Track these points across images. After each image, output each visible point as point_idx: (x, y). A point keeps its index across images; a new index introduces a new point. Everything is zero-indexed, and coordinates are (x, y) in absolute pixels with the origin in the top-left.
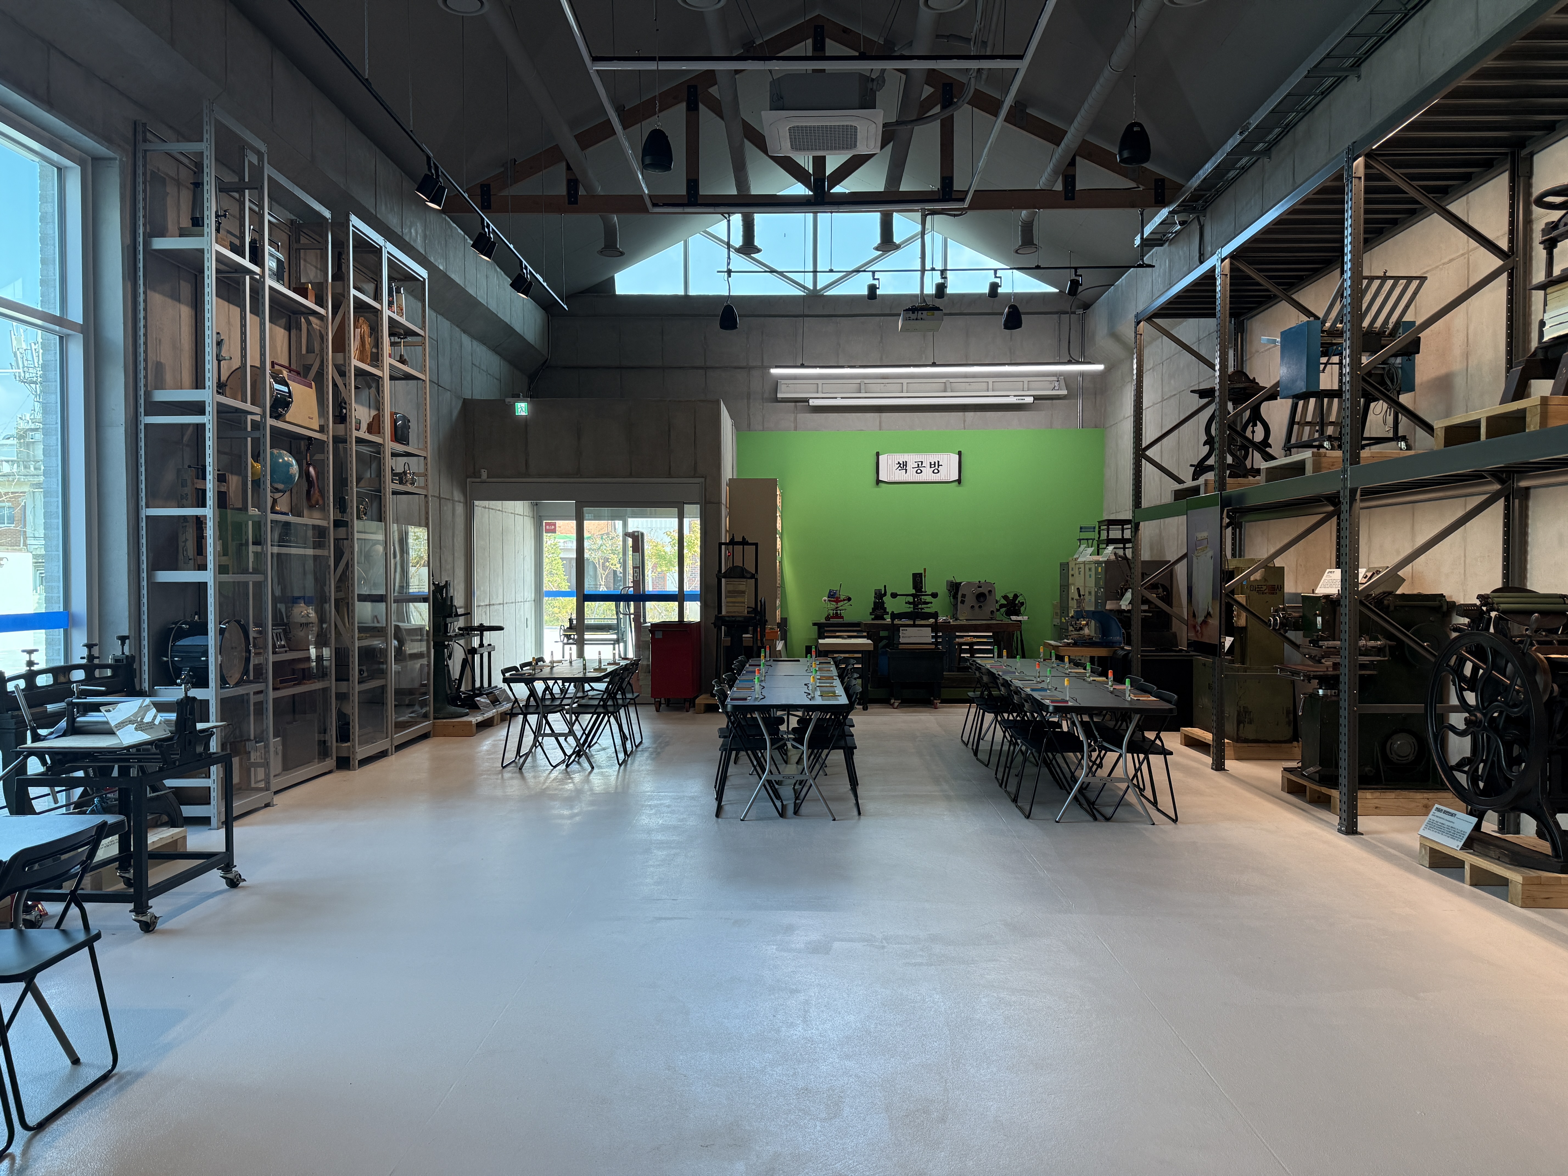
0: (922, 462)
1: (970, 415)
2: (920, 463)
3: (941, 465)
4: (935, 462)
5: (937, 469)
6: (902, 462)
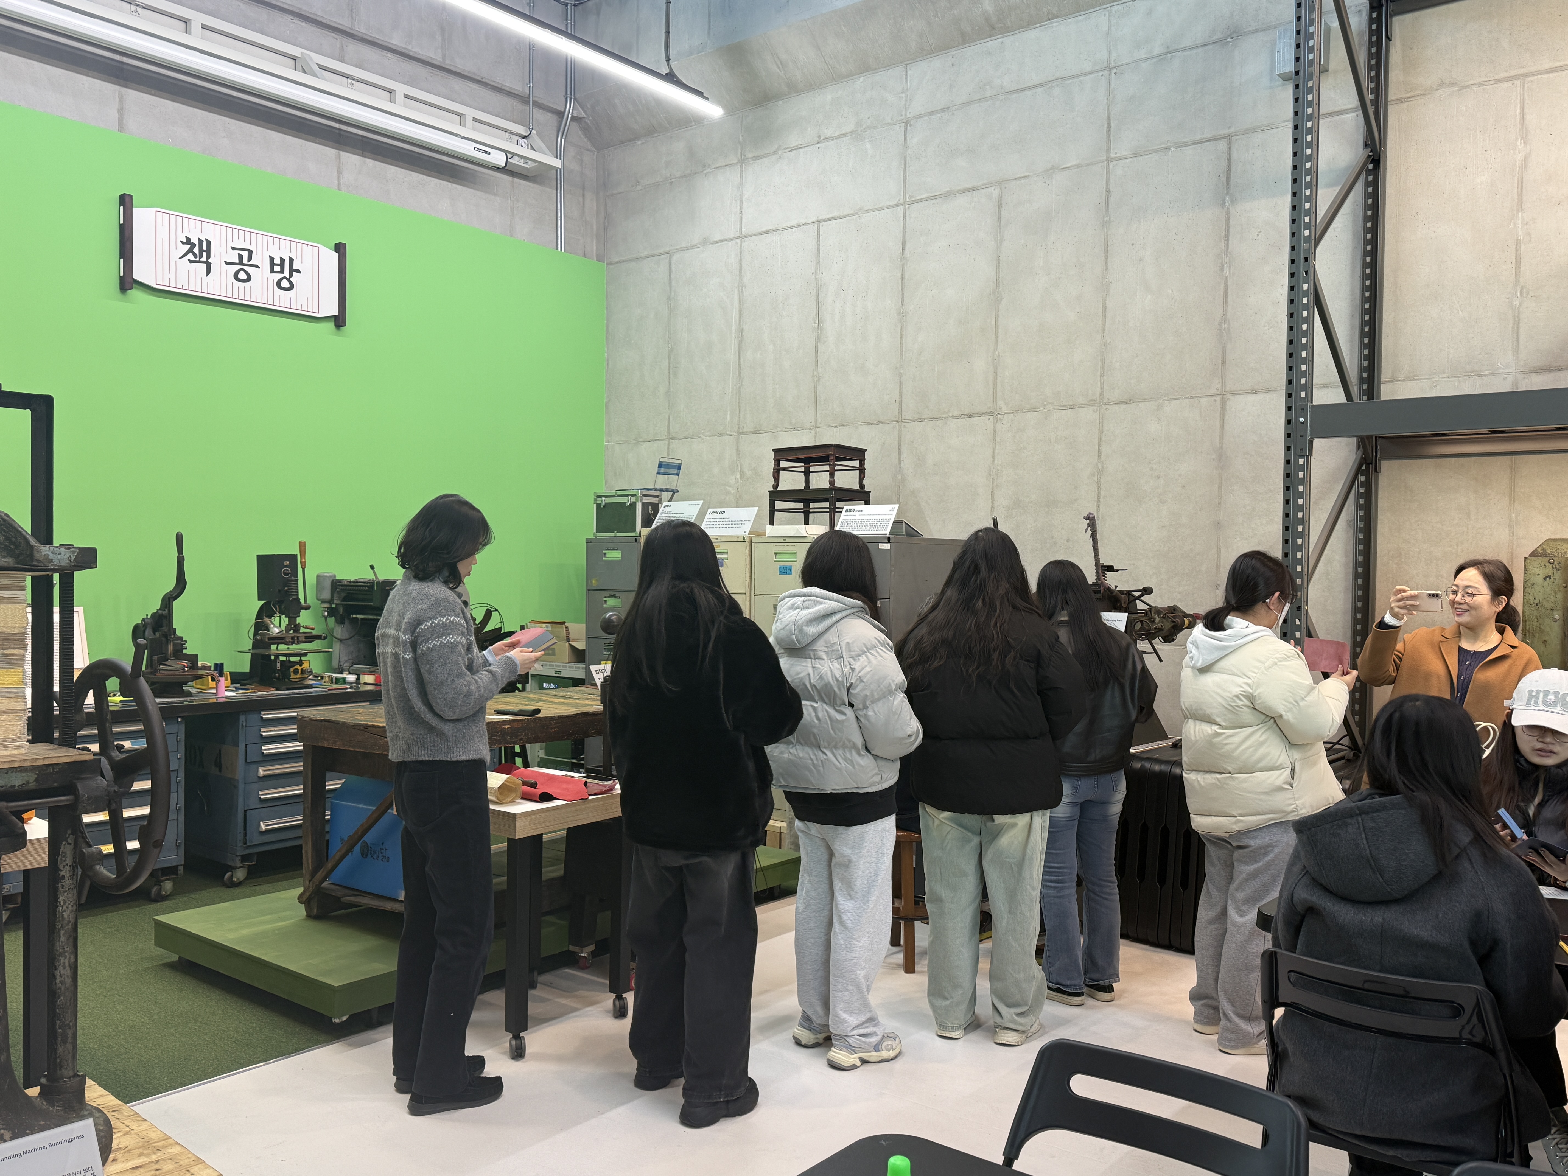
0: (250, 252)
1: (351, 160)
2: (245, 254)
3: (298, 271)
4: (282, 260)
5: (289, 280)
6: (197, 242)
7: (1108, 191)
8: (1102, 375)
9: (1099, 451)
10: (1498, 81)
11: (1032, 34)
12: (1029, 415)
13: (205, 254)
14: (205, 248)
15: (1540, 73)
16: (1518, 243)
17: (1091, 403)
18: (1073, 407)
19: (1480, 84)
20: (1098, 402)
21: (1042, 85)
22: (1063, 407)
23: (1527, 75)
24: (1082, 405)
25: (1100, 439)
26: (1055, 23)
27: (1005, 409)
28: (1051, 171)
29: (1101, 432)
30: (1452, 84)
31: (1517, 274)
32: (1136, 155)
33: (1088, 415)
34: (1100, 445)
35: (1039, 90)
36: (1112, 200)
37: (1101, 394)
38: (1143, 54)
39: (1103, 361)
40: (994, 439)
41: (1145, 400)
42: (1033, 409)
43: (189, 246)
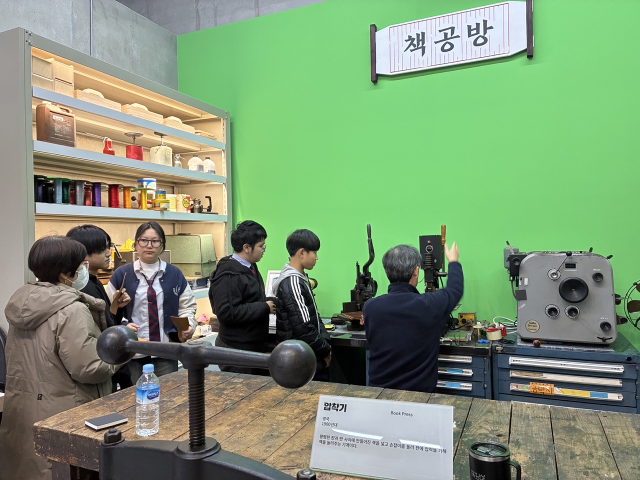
0: (453, 29)
2: (449, 32)
3: (491, 28)
4: (478, 25)
5: (483, 37)
6: (415, 37)
13: (421, 42)
14: (421, 38)
43: (410, 42)
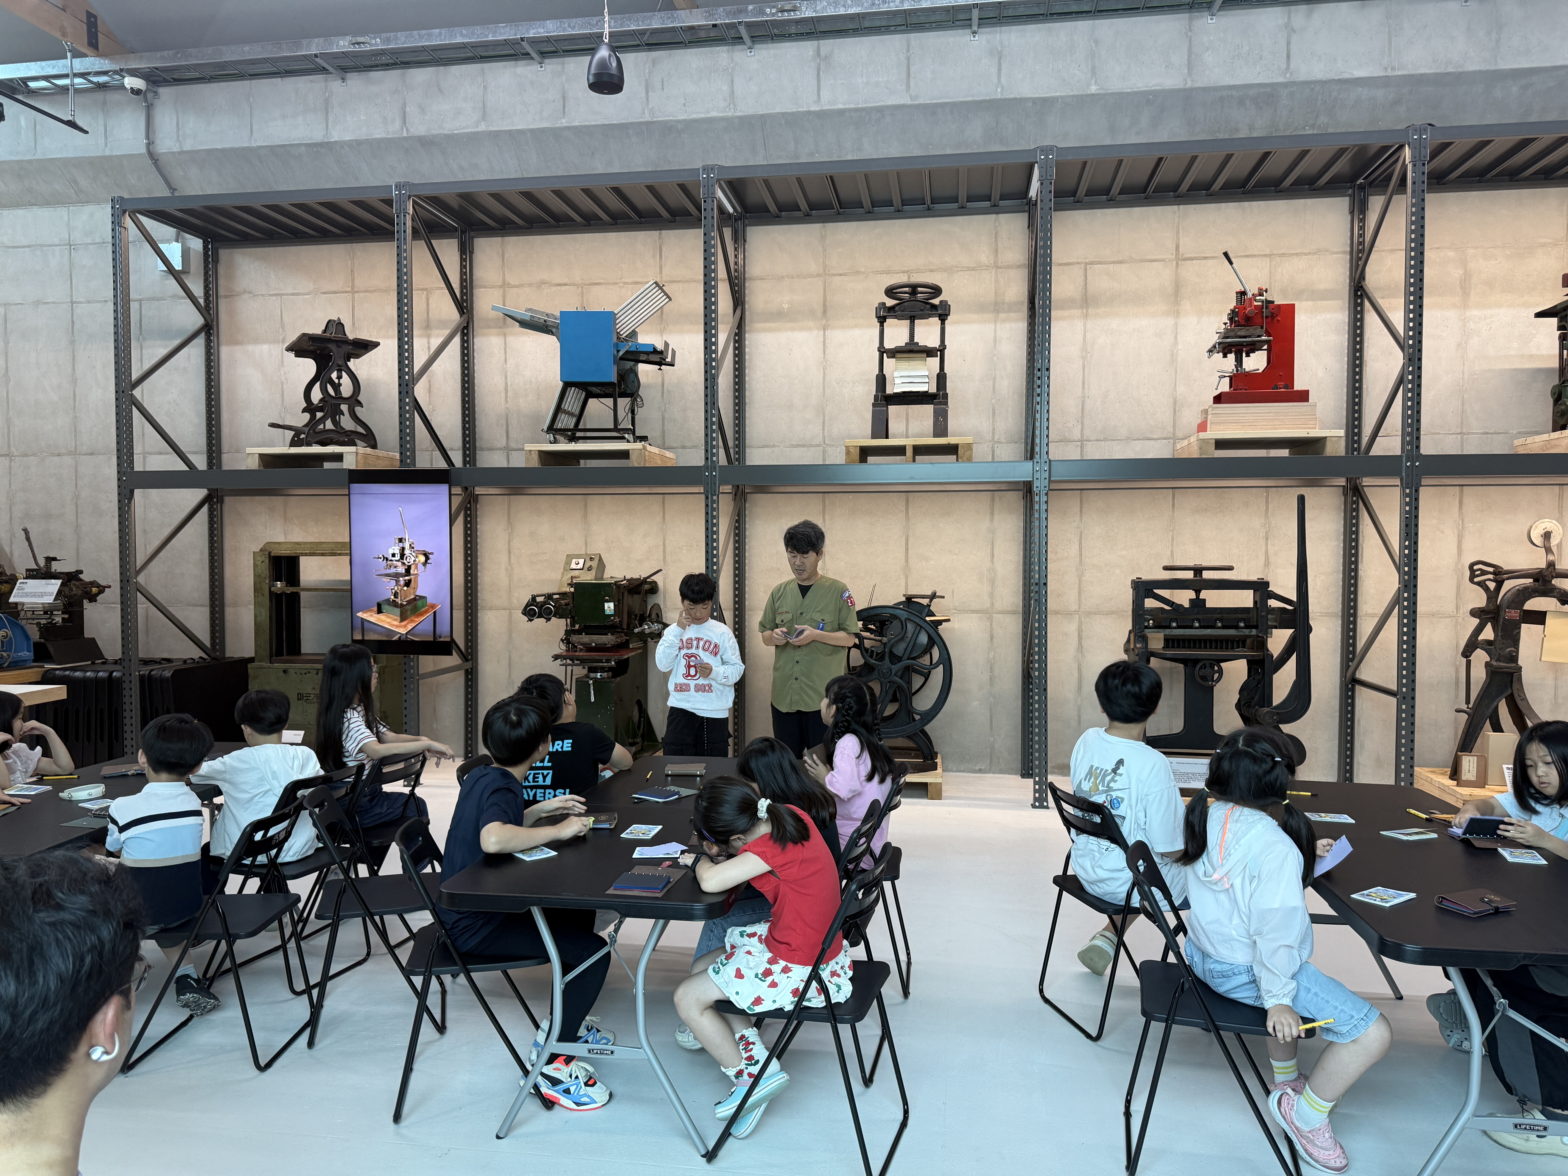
7: (73, 322)
8: (76, 436)
9: (76, 484)
10: (270, 295)
11: (20, 212)
12: (32, 458)
15: (288, 295)
16: (282, 383)
17: (70, 453)
18: (59, 455)
19: (262, 295)
20: (73, 453)
21: (29, 247)
22: (53, 455)
23: (282, 295)
24: (64, 454)
25: (76, 476)
26: (35, 208)
27: (16, 453)
28: (37, 303)
29: (76, 471)
30: (250, 293)
31: (283, 400)
32: (89, 302)
33: (68, 460)
34: (76, 480)
35: (27, 249)
36: (75, 327)
37: (76, 448)
38: (89, 241)
39: (75, 427)
40: (10, 472)
41: (101, 454)
42: (34, 455)
